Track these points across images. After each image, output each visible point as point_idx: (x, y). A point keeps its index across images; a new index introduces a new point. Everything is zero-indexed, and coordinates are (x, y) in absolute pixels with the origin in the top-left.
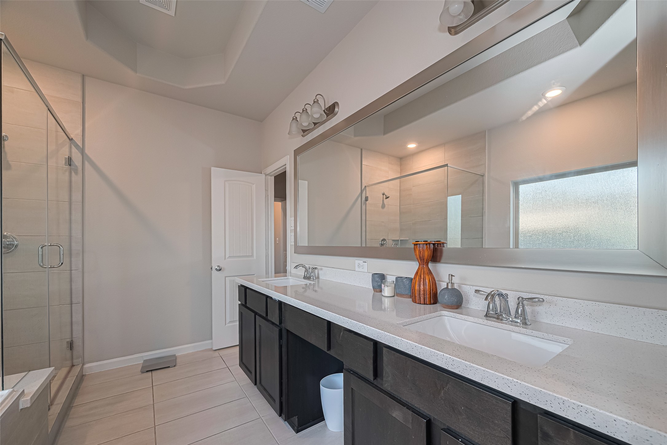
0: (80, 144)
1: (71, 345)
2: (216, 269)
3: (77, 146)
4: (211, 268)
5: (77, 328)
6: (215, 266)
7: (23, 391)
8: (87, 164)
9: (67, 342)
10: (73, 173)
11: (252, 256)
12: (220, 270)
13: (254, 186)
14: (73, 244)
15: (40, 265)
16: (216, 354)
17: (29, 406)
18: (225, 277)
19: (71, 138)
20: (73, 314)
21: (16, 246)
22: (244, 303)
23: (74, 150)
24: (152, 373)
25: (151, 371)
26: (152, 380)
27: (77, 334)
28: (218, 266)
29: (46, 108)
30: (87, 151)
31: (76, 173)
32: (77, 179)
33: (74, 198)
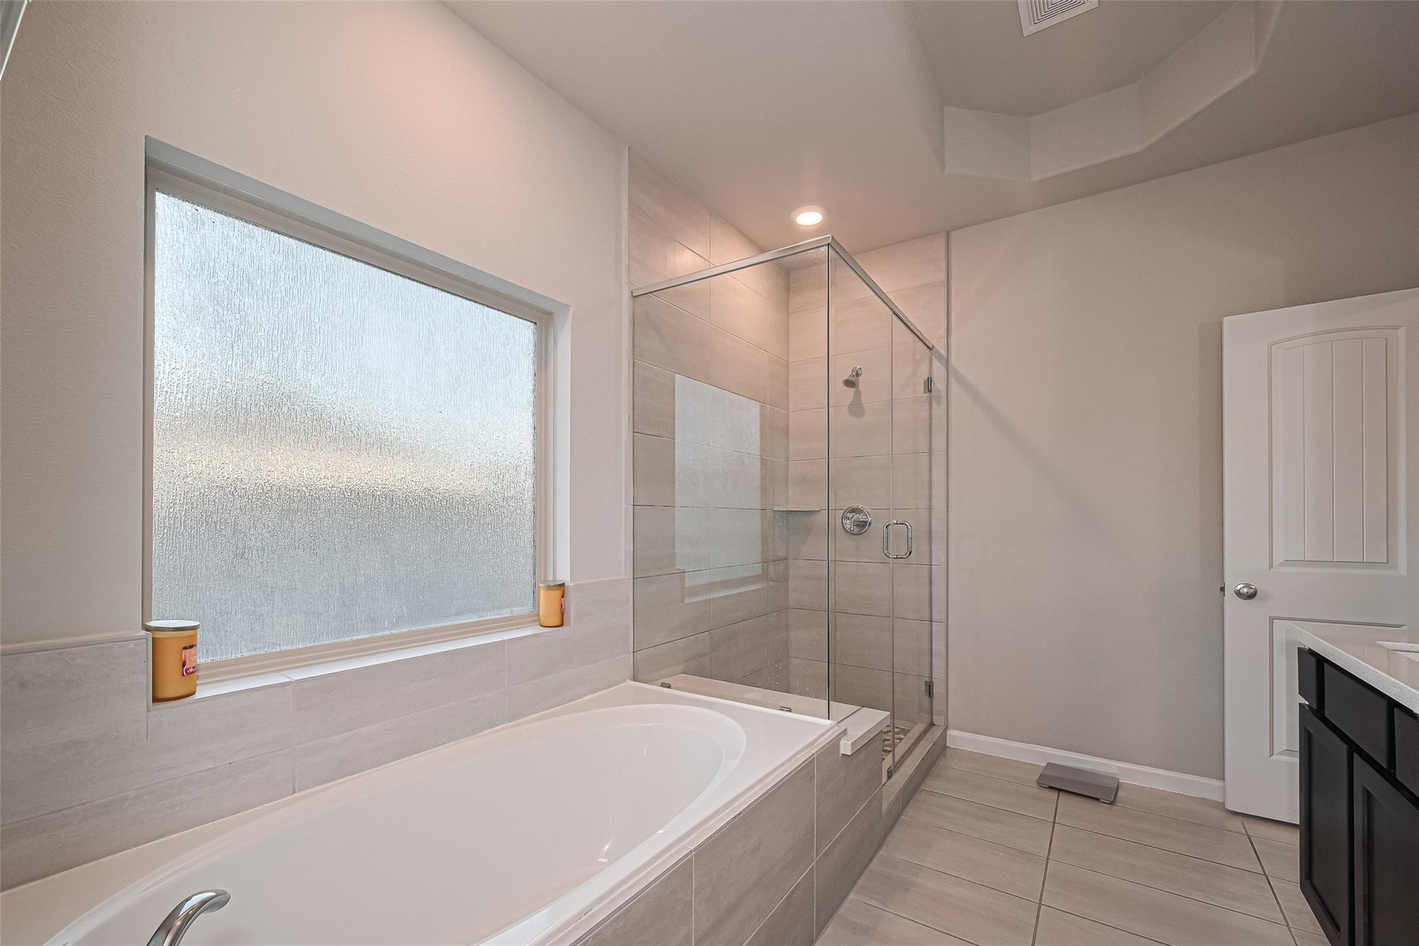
0: (943, 352)
1: (930, 688)
2: (1238, 593)
3: (939, 356)
4: (1223, 589)
5: (938, 663)
6: (1234, 583)
7: (846, 729)
8: (954, 383)
9: (926, 682)
10: (934, 404)
11: (1389, 563)
12: (1251, 596)
13: (1402, 332)
14: (934, 522)
15: (885, 554)
16: (1236, 824)
17: (850, 754)
18: (1272, 619)
19: (931, 346)
20: (934, 639)
21: (870, 524)
22: (1315, 707)
23: (936, 364)
24: (1059, 795)
25: (1059, 790)
26: (1056, 810)
27: (938, 675)
28: (1247, 586)
29: (891, 312)
30: (953, 361)
31: (939, 403)
32: (939, 411)
33: (934, 445)
